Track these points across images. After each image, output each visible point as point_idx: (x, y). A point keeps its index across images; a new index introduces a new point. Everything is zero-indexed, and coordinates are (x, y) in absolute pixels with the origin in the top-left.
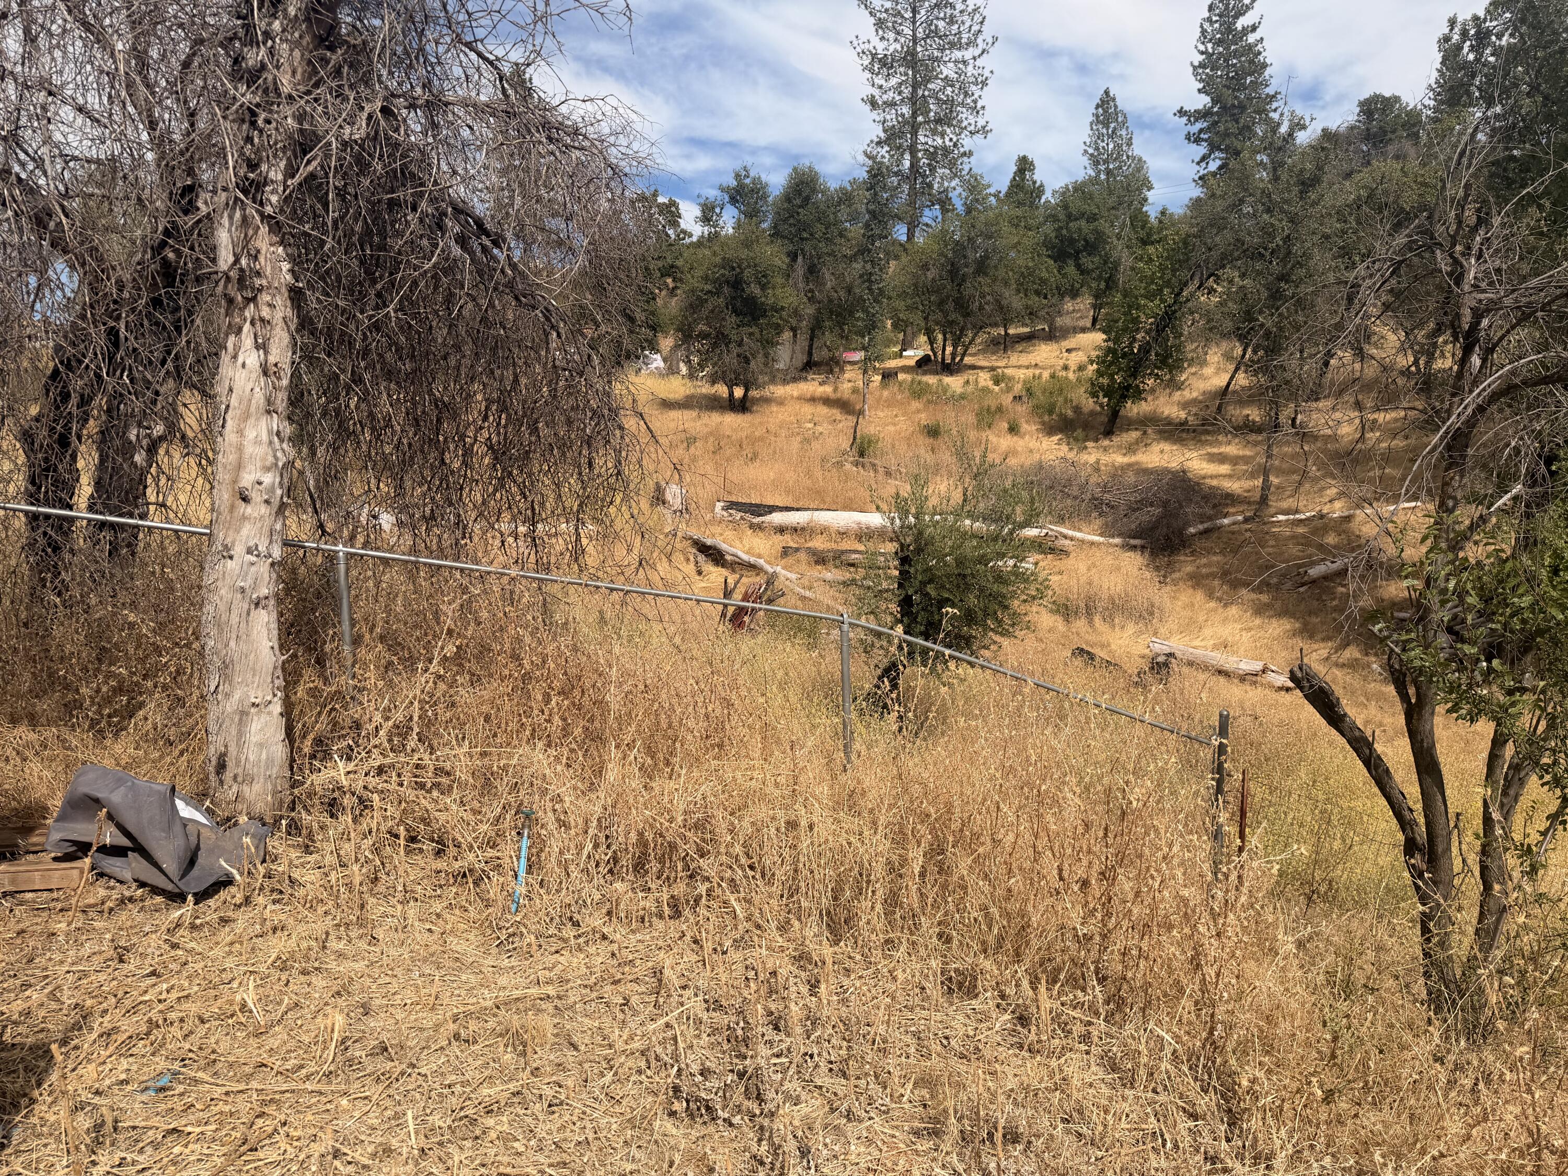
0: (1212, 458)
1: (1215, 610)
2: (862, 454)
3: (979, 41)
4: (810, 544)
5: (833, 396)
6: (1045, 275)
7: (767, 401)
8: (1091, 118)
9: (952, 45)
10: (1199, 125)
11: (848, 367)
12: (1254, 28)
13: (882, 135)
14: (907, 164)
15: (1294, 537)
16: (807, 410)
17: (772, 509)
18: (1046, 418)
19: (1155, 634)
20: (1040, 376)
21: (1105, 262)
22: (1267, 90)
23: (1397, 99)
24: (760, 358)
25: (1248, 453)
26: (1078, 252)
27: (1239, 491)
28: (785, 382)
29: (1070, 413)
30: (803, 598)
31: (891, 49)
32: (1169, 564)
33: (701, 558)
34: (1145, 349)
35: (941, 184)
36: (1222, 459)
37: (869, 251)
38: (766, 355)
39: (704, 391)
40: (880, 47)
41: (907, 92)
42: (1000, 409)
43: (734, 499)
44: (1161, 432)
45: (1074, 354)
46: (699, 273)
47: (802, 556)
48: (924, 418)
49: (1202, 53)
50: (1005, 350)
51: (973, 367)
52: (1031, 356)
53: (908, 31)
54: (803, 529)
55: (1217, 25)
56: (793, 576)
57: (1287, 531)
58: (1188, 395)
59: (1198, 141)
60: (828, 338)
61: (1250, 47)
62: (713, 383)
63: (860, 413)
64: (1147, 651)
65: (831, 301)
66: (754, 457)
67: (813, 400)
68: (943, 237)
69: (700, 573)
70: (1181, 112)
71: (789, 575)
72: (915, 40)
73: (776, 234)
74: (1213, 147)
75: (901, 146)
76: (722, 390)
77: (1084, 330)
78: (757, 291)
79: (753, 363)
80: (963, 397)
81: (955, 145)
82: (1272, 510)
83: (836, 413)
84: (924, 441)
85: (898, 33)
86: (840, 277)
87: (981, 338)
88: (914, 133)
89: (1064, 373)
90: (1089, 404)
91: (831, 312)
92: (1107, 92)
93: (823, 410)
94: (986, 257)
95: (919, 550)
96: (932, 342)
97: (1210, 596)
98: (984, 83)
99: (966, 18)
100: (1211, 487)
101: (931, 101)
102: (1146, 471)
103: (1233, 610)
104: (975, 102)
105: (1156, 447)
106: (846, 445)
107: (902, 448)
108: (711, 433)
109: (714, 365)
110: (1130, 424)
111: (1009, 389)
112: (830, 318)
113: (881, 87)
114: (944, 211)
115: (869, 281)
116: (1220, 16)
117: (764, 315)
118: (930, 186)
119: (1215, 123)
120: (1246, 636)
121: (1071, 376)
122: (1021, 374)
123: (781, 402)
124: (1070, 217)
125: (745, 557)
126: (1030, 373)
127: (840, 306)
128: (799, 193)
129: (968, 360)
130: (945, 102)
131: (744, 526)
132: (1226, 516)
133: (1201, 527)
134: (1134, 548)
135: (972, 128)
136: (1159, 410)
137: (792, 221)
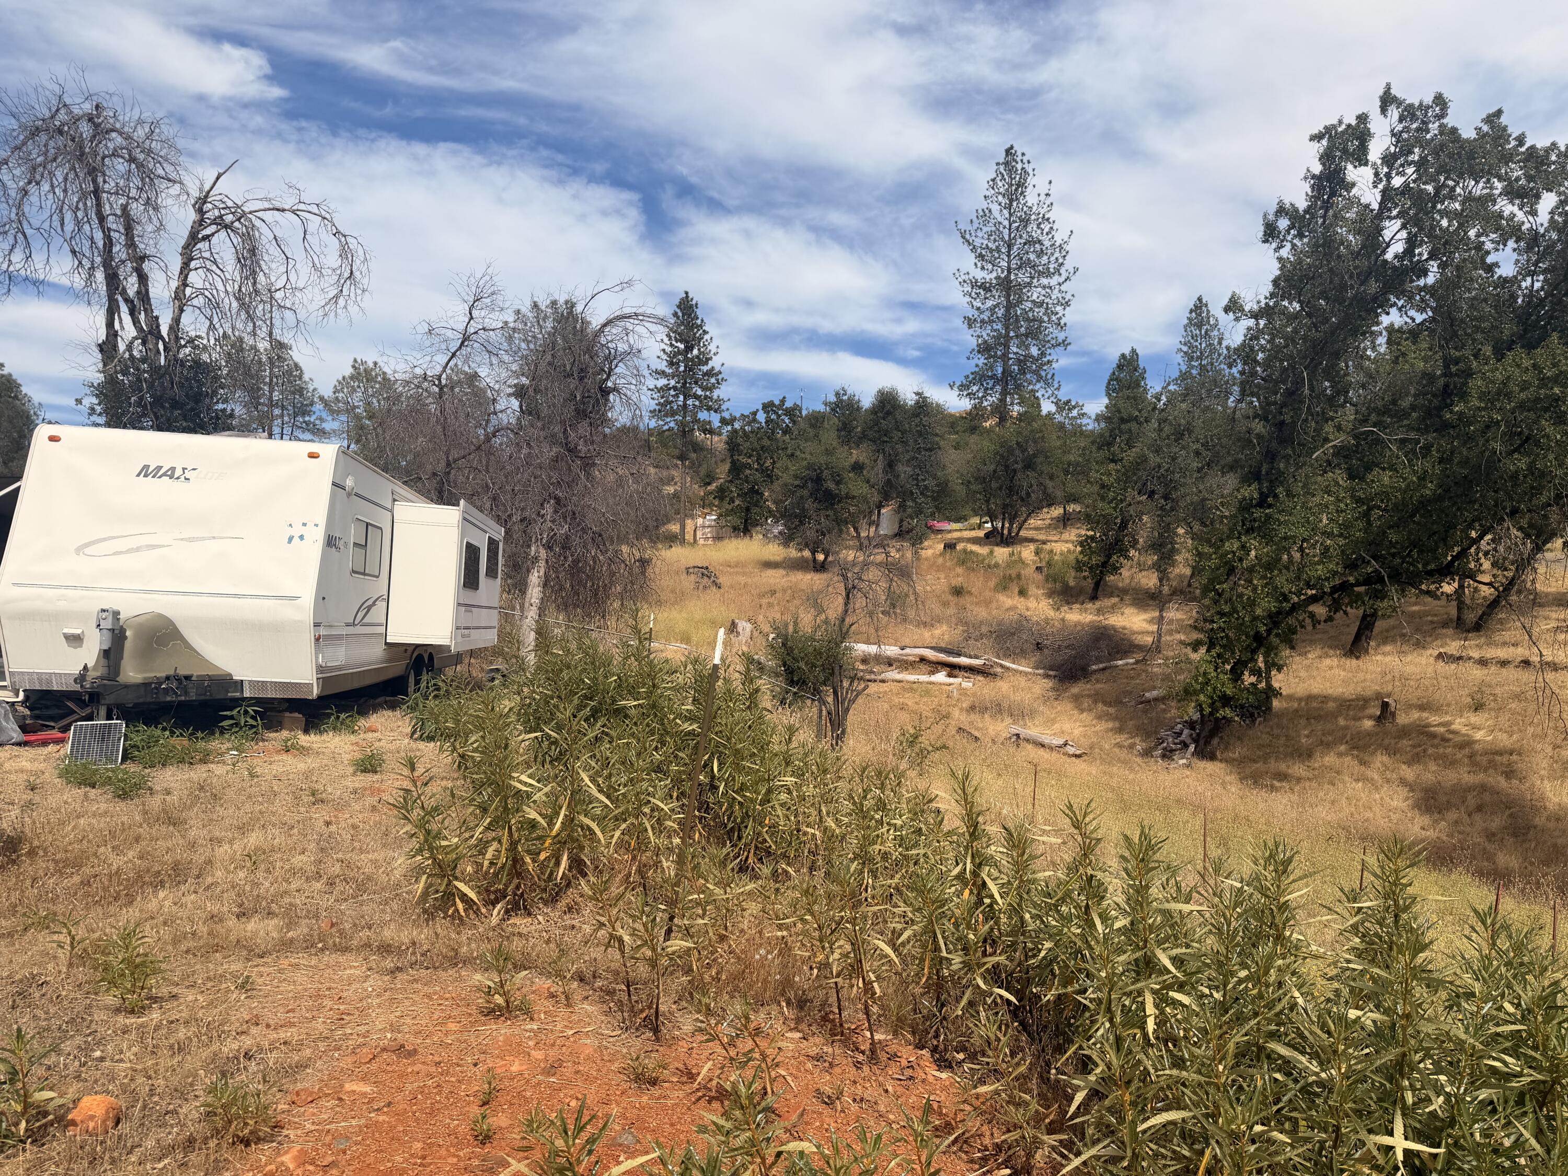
3: (1063, 271)
8: (1186, 321)
9: (1041, 274)
18: (1053, 584)
19: (1022, 725)
24: (835, 533)
31: (989, 277)
39: (794, 555)
40: (980, 275)
41: (1000, 312)
42: (1021, 577)
50: (1065, 526)
51: (1030, 540)
53: (1003, 263)
62: (801, 549)
72: (1009, 270)
75: (994, 355)
76: (808, 555)
78: (833, 486)
79: (829, 536)
81: (1041, 355)
85: (995, 265)
88: (1006, 346)
92: (1200, 299)
96: (992, 521)
98: (1067, 304)
99: (1052, 253)
101: (1022, 319)
104: (1059, 319)
108: (791, 587)
109: (800, 537)
110: (1111, 592)
113: (978, 309)
117: (838, 502)
118: (1019, 387)
128: (881, 408)
129: (1023, 533)
130: (1033, 320)
132: (1124, 659)
133: (1102, 665)
134: (1047, 677)
135: (1053, 342)
137: (876, 428)
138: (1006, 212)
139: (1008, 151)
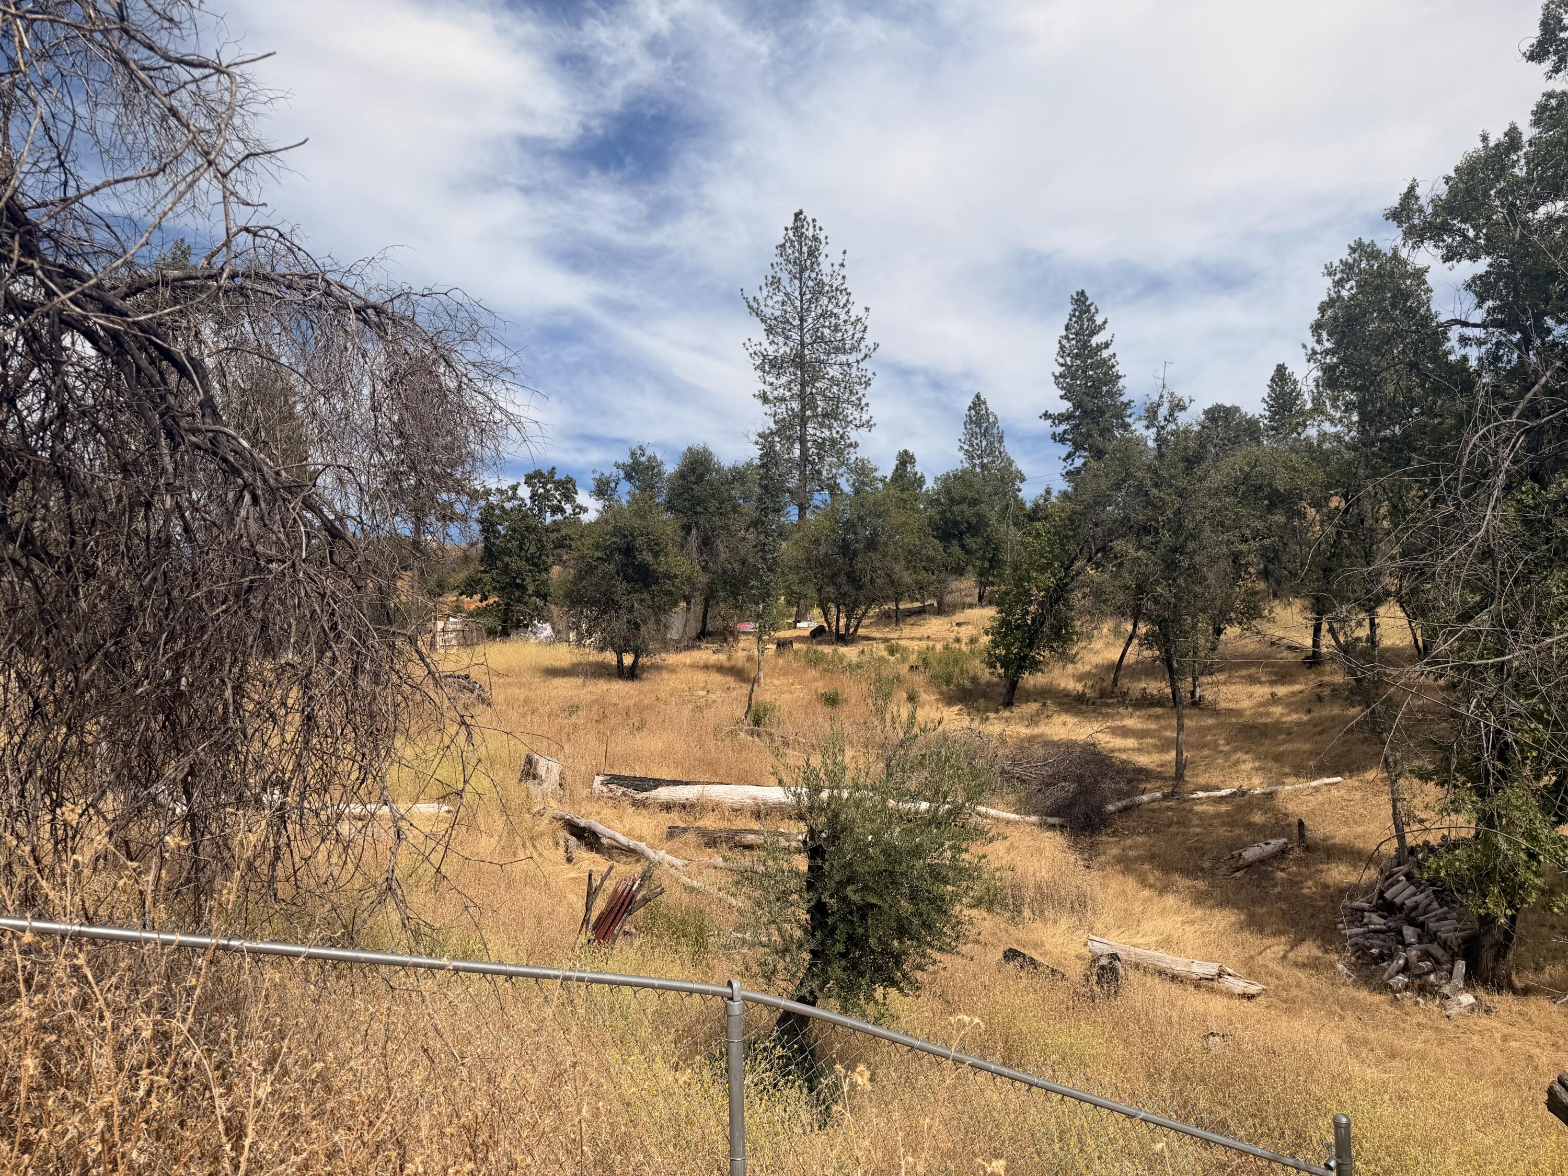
0: (1114, 731)
1: (1150, 899)
2: (757, 722)
3: (862, 346)
4: (700, 823)
5: (726, 664)
6: (931, 553)
7: (658, 668)
8: (965, 419)
9: (837, 350)
10: (1063, 427)
11: (743, 637)
12: (1107, 345)
13: (774, 427)
14: (797, 452)
15: (1217, 815)
16: (700, 677)
17: (658, 783)
18: (944, 688)
19: (1091, 929)
20: (934, 648)
21: (988, 544)
22: (1122, 399)
23: (1237, 409)
24: (651, 624)
25: (1153, 726)
26: (962, 533)
27: (1151, 766)
28: (678, 650)
29: (967, 684)
30: (691, 890)
31: (781, 351)
32: (1092, 846)
33: (573, 840)
34: (1039, 620)
35: (831, 471)
36: (1125, 732)
37: (763, 523)
38: (658, 622)
39: (591, 658)
40: (771, 350)
41: (796, 389)
42: (898, 678)
43: (616, 772)
44: (1060, 704)
45: (964, 628)
46: (590, 541)
47: (691, 837)
48: (821, 686)
49: (1062, 365)
50: (897, 623)
51: (867, 638)
52: (922, 629)
53: (796, 337)
54: (692, 806)
55: (1074, 342)
56: (679, 862)
57: (1210, 809)
58: (1081, 668)
59: (1062, 440)
60: (723, 608)
61: (1104, 361)
62: (602, 649)
63: (755, 681)
64: (1085, 951)
65: (725, 572)
66: (642, 726)
67: (706, 667)
68: (832, 515)
69: (569, 860)
70: (1046, 416)
71: (675, 861)
72: (802, 344)
73: (670, 506)
74: (1078, 447)
75: (790, 437)
76: (610, 657)
77: (971, 606)
78: (649, 558)
79: (643, 629)
80: (859, 666)
81: (842, 437)
82: (1191, 787)
83: (731, 681)
84: (821, 709)
85: (787, 338)
86: (734, 551)
87: (874, 611)
88: (803, 425)
89: (957, 646)
90: (985, 674)
91: (725, 583)
92: (978, 397)
93: (717, 678)
94: (875, 534)
95: (834, 838)
96: (826, 614)
97: (1143, 882)
98: (867, 384)
99: (849, 327)
100: (1123, 762)
101: (819, 398)
102: (1053, 744)
103: (1170, 900)
104: (859, 399)
105: (1059, 719)
106: (740, 713)
107: (800, 716)
108: (596, 701)
109: (603, 631)
110: (1029, 696)
111: (904, 660)
112: (724, 588)
113: (771, 384)
114: (832, 494)
115: (763, 550)
116: (1076, 334)
117: (656, 582)
118: (819, 472)
119: (1077, 426)
120: (1190, 930)
121: (964, 648)
122: (915, 645)
123: (673, 670)
124: (952, 501)
125: (624, 840)
126: (923, 644)
127: (734, 577)
128: (693, 470)
129: (861, 631)
130: (831, 399)
131: (626, 803)
132: (1143, 792)
133: (1119, 804)
134: (1052, 827)
135: (857, 422)
136: (1055, 683)
137: (686, 496)
138: (797, 282)
139: (797, 215)
